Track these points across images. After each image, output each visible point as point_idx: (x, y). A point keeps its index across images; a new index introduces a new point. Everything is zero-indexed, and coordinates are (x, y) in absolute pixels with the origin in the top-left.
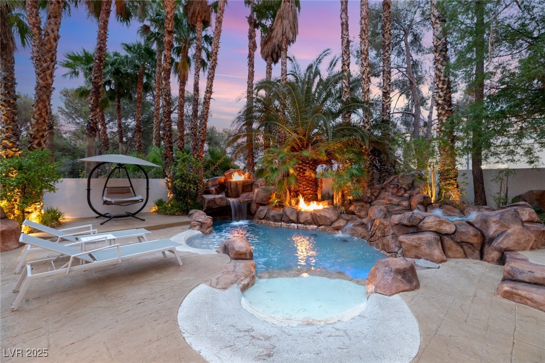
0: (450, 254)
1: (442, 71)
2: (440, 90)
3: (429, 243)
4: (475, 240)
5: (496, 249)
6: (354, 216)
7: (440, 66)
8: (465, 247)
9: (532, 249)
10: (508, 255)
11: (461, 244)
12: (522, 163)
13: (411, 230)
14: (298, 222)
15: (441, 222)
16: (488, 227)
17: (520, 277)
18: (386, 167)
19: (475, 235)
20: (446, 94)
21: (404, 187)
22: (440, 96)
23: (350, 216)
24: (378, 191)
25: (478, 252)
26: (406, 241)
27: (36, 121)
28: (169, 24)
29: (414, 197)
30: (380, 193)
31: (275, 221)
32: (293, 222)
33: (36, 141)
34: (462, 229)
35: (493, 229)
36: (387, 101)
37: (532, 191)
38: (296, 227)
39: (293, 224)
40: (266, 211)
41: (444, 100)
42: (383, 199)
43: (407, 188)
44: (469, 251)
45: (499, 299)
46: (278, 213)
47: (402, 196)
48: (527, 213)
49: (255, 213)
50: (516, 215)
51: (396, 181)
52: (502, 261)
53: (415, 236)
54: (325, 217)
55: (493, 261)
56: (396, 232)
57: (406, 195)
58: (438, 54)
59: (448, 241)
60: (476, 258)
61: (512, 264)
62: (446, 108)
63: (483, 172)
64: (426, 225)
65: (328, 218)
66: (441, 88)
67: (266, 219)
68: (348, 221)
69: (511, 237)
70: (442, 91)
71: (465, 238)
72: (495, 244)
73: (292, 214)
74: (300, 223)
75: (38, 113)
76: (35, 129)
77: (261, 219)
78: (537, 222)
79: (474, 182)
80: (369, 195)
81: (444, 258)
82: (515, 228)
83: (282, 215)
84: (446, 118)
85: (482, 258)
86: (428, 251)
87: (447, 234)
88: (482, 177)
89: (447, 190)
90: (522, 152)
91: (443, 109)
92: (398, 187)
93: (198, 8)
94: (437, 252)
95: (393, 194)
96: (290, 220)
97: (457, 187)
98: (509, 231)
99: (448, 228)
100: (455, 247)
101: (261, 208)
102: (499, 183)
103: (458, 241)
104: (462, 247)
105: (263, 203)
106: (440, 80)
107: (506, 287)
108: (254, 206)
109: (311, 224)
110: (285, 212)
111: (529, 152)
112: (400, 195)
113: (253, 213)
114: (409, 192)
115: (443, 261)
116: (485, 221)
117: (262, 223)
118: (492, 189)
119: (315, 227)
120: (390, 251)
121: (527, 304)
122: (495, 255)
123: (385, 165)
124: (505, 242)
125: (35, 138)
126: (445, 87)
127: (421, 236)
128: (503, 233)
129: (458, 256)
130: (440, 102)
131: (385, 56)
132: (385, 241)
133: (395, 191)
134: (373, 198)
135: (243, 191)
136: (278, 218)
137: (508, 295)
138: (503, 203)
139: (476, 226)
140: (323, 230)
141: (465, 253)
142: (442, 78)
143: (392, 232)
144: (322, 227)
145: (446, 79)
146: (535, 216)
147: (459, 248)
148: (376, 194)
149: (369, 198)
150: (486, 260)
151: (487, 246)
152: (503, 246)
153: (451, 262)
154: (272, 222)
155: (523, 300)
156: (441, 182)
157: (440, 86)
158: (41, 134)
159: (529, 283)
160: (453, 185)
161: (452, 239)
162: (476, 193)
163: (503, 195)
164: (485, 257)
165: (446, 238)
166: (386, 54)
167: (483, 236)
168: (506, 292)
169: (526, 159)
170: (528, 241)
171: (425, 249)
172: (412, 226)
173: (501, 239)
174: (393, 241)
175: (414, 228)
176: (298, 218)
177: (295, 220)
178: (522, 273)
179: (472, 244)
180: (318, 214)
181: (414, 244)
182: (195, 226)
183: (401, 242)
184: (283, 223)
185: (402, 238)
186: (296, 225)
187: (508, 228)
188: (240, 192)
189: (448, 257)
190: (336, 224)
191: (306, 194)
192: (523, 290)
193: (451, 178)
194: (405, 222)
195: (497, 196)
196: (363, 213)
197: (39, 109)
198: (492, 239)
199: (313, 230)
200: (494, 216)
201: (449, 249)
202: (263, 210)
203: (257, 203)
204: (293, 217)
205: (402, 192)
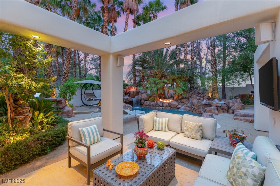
0: (220, 112)
1: (214, 53)
2: (212, 60)
3: (214, 109)
4: (226, 108)
5: (232, 110)
6: (184, 104)
7: (213, 52)
8: (224, 110)
9: (240, 110)
10: (235, 111)
11: (222, 109)
12: (236, 85)
13: (209, 106)
14: (163, 106)
15: (217, 103)
16: (229, 104)
17: (238, 115)
18: (193, 86)
19: (226, 107)
20: (215, 61)
21: (200, 93)
22: (212, 62)
23: (183, 104)
24: (191, 95)
25: (227, 111)
26: (207, 109)
27: (66, 67)
28: (106, 24)
29: (205, 97)
30: (192, 95)
31: (153, 106)
32: (161, 106)
33: (66, 75)
34: (223, 105)
35: (231, 105)
36: (193, 61)
37: (240, 94)
38: (162, 109)
39: (160, 107)
40: (149, 103)
41: (214, 63)
42: (193, 97)
43: (202, 94)
44: (224, 111)
45: (234, 120)
46: (154, 103)
47: (200, 96)
48: (239, 100)
49: (143, 103)
50: (237, 101)
51: (197, 91)
52: (233, 113)
53: (210, 108)
54: (174, 104)
55: (231, 113)
56: (203, 107)
57: (202, 96)
58: (212, 47)
59: (219, 109)
60: (227, 113)
61: (236, 112)
62: (215, 66)
63: (225, 88)
64: (213, 104)
65: (175, 105)
66: (213, 59)
67: (149, 106)
68: (182, 105)
69: (235, 107)
70: (213, 60)
71: (223, 108)
72: (231, 109)
73: (160, 103)
74: (164, 107)
75: (67, 64)
76: (66, 70)
77: (147, 106)
78: (241, 103)
79: (222, 91)
80: (188, 96)
81: (218, 113)
82: (236, 104)
83: (156, 104)
84: (214, 70)
85: (228, 113)
86: (214, 112)
87: (219, 107)
88: (225, 90)
89: (215, 94)
90: (237, 82)
91: (214, 66)
92: (198, 93)
93: (113, 15)
94: (216, 112)
95: (197, 96)
96: (160, 106)
97: (218, 93)
98: (235, 105)
99: (219, 105)
100: (221, 110)
101: (146, 102)
102: (231, 92)
103: (222, 108)
104: (223, 110)
105: (146, 100)
106: (212, 56)
107: (235, 117)
108: (143, 101)
109: (168, 107)
110: (157, 103)
111: (239, 82)
112: (199, 96)
113: (142, 104)
114: (202, 95)
115: (218, 114)
116: (229, 103)
117: (147, 107)
118: (228, 94)
119: (170, 108)
120: (201, 113)
121: (240, 120)
122: (232, 111)
123: (192, 85)
124: (234, 108)
125: (66, 74)
126: (214, 59)
127: (212, 107)
128: (233, 105)
129: (222, 112)
130: (213, 64)
131: (192, 44)
132: (199, 110)
133: (198, 94)
134: (189, 97)
135: (136, 95)
136: (155, 105)
137: (236, 119)
138: (232, 98)
139: (226, 104)
140: (173, 109)
141: (224, 112)
142: (213, 56)
143: (202, 107)
144: (173, 108)
145: (215, 56)
146: (241, 102)
147: (222, 110)
148: (190, 96)
149: (188, 97)
150: (229, 113)
151: (229, 109)
152: (233, 109)
153: (220, 114)
154: (152, 107)
155: (239, 119)
156: (212, 91)
157: (213, 58)
158: (68, 72)
159: (240, 116)
160: (216, 92)
161: (220, 108)
162: (223, 95)
163: (232, 95)
164: (229, 112)
165: (219, 108)
166: (193, 43)
167: (228, 107)
168: (235, 118)
169: (238, 84)
170: (239, 108)
171: (213, 111)
172: (209, 105)
173: (233, 107)
174: (202, 110)
175: (210, 105)
176: (163, 105)
177: (162, 106)
178: (238, 114)
179: (225, 109)
180: (171, 103)
181: (210, 110)
182: (127, 108)
183: (206, 110)
184: (156, 107)
185: (206, 108)
186: (162, 108)
187: (235, 104)
188: (135, 95)
189: (219, 113)
190: (178, 107)
191: (161, 96)
192: (239, 117)
193: (216, 90)
194: (207, 104)
195: (230, 96)
196: (187, 103)
197: (67, 62)
198: (231, 107)
199: (169, 109)
200: (231, 101)
201: (219, 111)
202: (147, 103)
203: (144, 100)
204: (161, 105)
205: (200, 95)
